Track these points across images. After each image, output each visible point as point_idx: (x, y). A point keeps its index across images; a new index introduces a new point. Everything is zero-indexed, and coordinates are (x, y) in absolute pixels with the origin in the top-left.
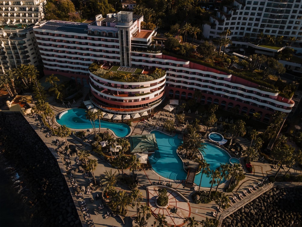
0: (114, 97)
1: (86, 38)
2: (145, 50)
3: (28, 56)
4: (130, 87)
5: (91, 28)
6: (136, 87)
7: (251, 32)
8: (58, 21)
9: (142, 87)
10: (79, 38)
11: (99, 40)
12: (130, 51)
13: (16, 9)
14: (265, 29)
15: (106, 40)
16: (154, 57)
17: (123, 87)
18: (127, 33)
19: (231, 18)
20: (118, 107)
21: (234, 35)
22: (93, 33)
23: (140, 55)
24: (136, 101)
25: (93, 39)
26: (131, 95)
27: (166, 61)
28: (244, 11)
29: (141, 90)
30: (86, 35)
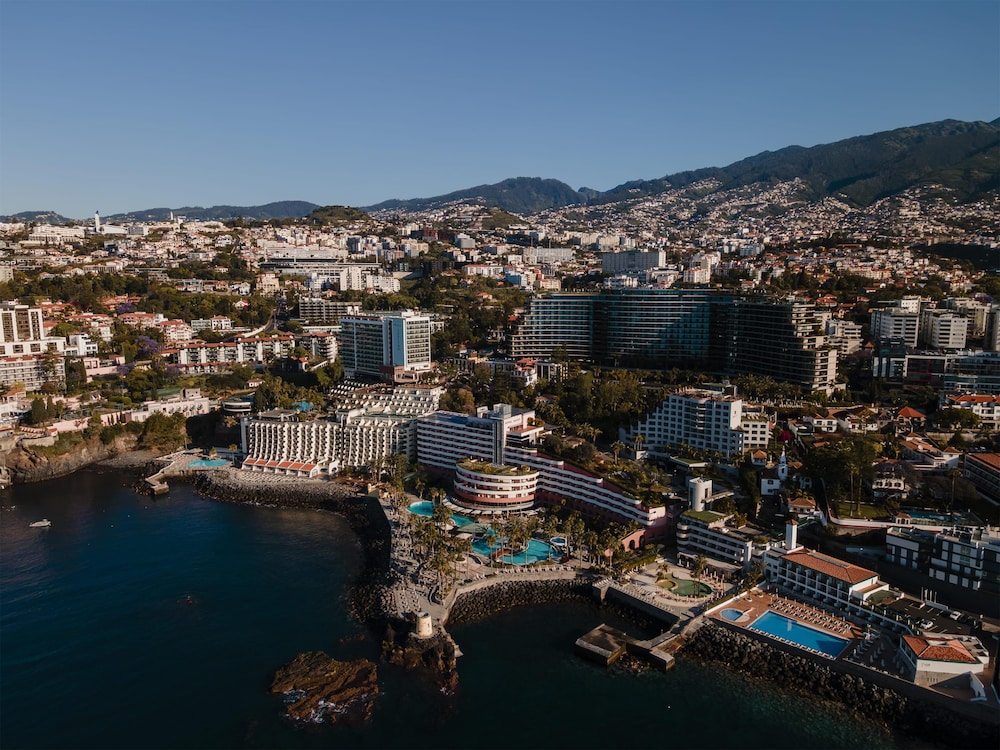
0: (470, 489)
1: (464, 429)
2: (519, 446)
3: (405, 447)
4: (490, 480)
5: (472, 419)
6: (496, 481)
7: (675, 441)
8: (451, 413)
9: (501, 482)
10: (459, 429)
11: (476, 432)
12: (504, 446)
13: (410, 399)
14: (690, 439)
15: (483, 433)
16: (529, 454)
17: (482, 479)
18: (501, 425)
19: (647, 422)
20: (473, 502)
21: (656, 445)
22: (471, 425)
23: (515, 451)
24: (493, 496)
25: (471, 431)
26: (489, 488)
27: (539, 459)
28: (663, 415)
29: (499, 485)
30: (464, 426)
